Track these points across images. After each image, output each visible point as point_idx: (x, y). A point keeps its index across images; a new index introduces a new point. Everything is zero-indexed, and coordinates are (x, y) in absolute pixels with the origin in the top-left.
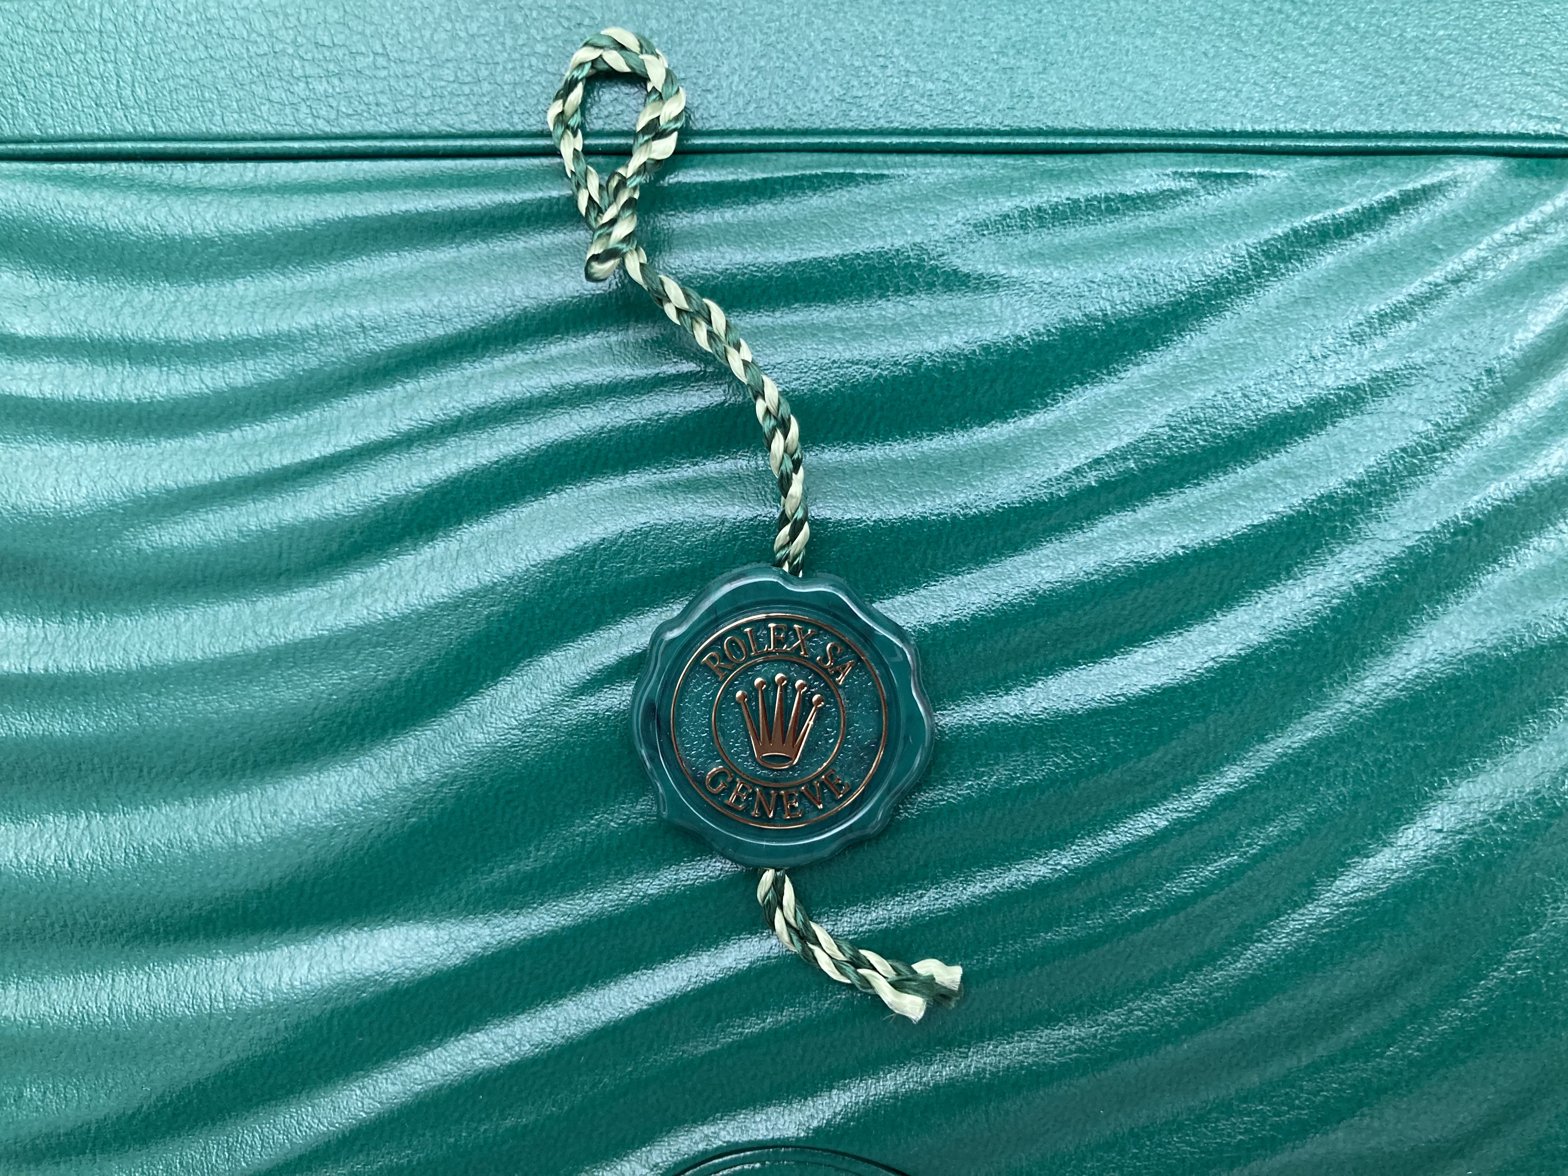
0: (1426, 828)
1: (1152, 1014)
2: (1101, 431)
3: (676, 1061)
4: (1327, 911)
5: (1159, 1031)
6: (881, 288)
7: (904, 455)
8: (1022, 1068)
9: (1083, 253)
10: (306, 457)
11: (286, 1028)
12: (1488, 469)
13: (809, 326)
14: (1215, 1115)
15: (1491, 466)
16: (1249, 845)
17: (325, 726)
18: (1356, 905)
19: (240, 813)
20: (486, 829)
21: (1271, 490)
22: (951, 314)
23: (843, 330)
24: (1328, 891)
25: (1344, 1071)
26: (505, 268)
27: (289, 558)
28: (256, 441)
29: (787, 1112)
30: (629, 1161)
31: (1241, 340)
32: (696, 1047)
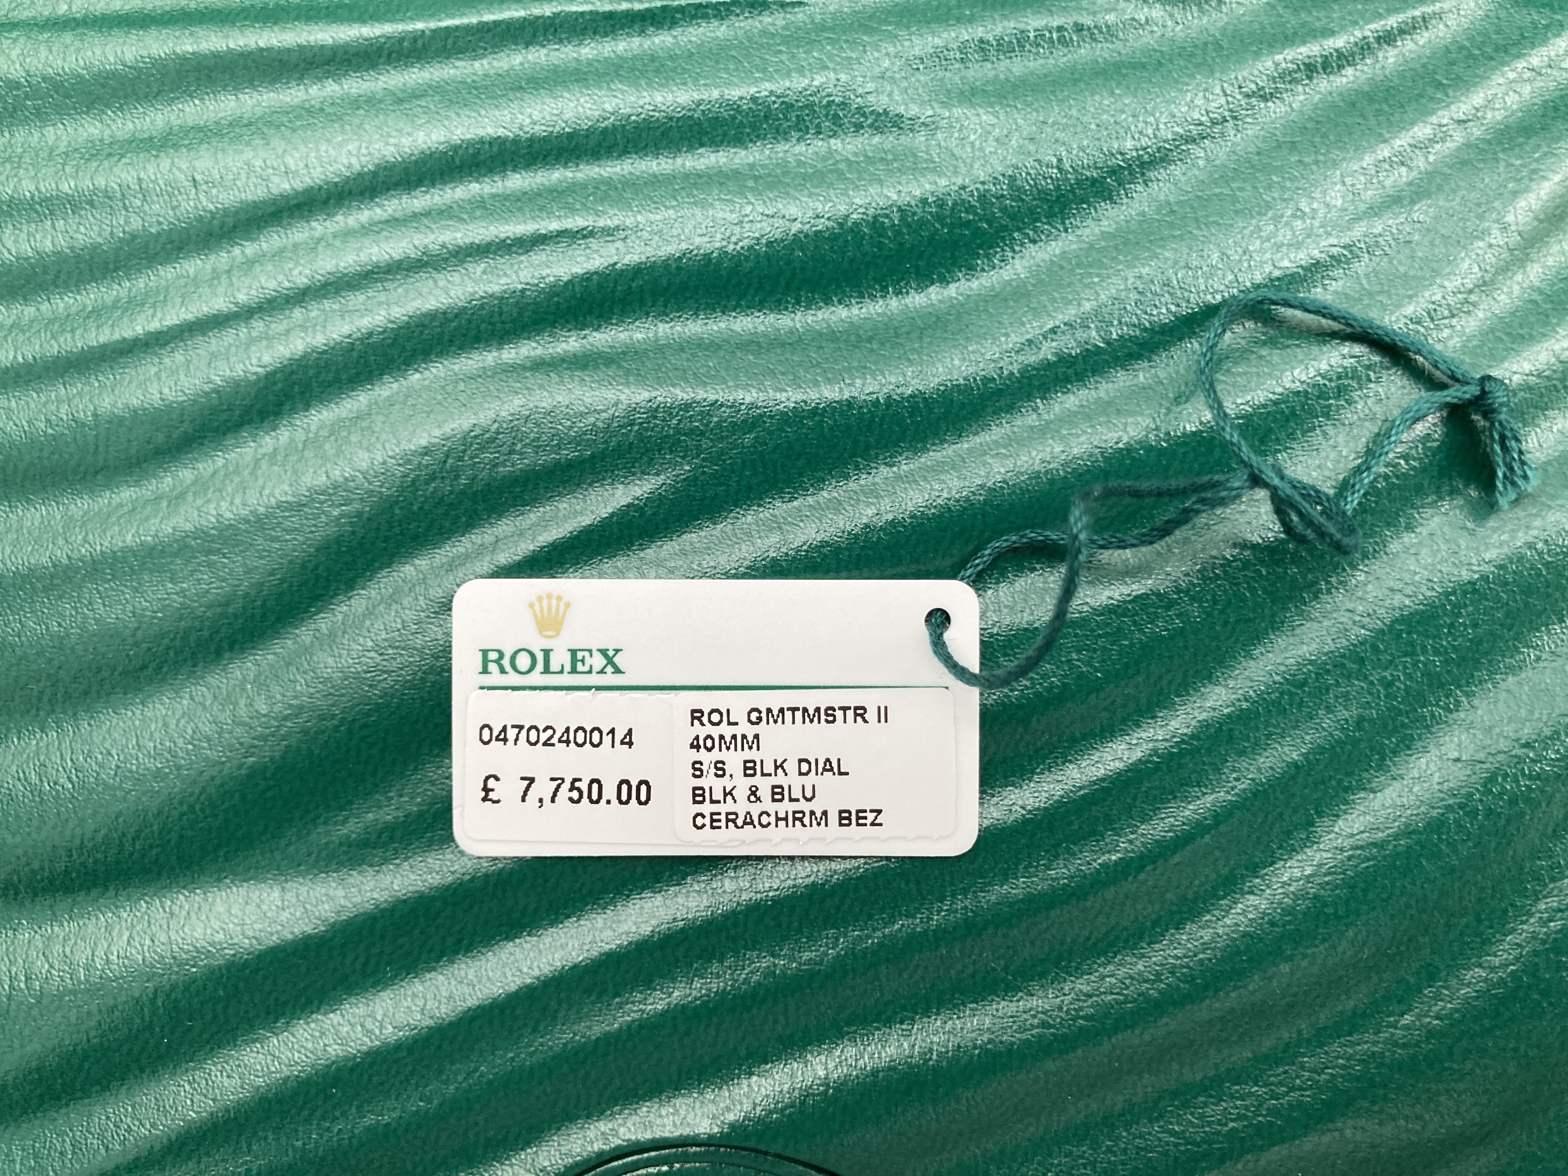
0: (1441, 758)
1: (1127, 982)
2: (1057, 296)
3: (565, 1045)
4: (1329, 855)
5: (1135, 1000)
6: (800, 130)
7: (829, 326)
8: (975, 1047)
9: (1033, 90)
10: (128, 334)
11: (100, 1011)
12: (1505, 338)
13: (716, 175)
14: (1201, 1099)
15: (1509, 334)
16: (1237, 779)
17: (149, 649)
18: (1361, 848)
19: (47, 756)
20: (338, 771)
21: (1254, 362)
22: (882, 159)
23: (756, 178)
24: (1329, 833)
25: (1353, 1044)
26: (361, 112)
27: (107, 452)
28: (68, 316)
29: (698, 1104)
30: (511, 1165)
31: (1217, 191)
32: (590, 1028)
